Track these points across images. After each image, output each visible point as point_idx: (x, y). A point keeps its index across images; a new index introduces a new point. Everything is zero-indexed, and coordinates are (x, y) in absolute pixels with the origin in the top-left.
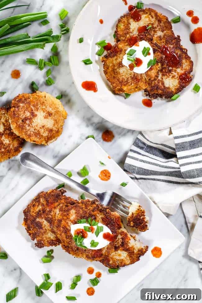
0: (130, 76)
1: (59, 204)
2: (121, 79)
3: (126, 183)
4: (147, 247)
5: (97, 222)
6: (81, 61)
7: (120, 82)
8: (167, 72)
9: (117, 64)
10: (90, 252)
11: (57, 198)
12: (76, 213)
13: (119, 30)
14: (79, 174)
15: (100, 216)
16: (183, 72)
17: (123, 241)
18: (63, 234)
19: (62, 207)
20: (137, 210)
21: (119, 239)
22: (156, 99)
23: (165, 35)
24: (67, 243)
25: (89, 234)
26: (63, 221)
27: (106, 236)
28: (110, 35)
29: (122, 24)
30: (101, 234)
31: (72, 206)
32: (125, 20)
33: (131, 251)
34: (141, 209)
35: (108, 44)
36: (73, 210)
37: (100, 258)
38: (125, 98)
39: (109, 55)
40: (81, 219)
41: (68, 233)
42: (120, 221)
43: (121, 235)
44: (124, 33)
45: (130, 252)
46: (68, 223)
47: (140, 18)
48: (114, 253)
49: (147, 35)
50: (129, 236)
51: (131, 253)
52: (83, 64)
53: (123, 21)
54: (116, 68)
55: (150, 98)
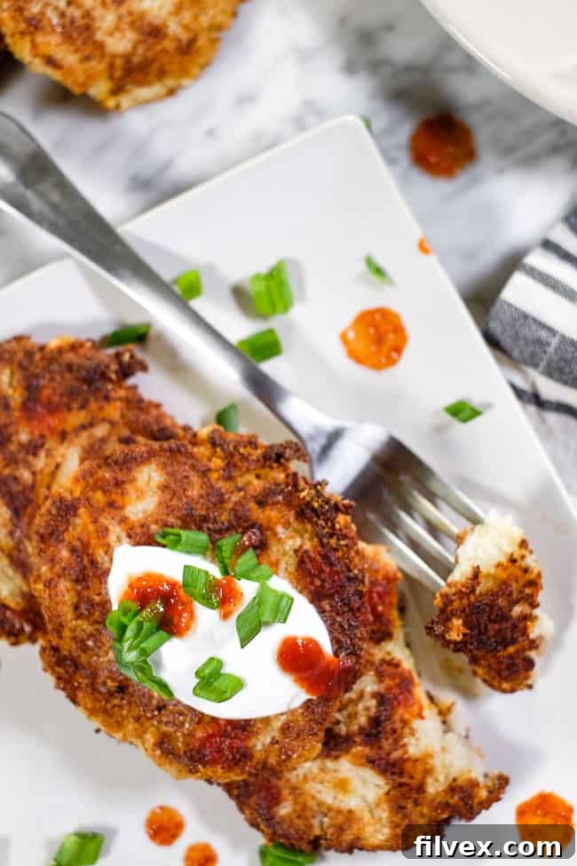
1: (91, 424)
3: (480, 409)
4: (503, 782)
5: (265, 568)
10: (182, 724)
11: (85, 387)
12: (164, 488)
14: (242, 297)
15: (290, 540)
17: (379, 711)
18: (64, 585)
19: (103, 440)
20: (504, 560)
21: (361, 696)
24: (74, 638)
25: (205, 617)
26: (82, 511)
27: (296, 658)
30: (270, 639)
31: (156, 445)
33: (412, 777)
34: (524, 564)
36: (153, 466)
37: (230, 769)
40: (185, 526)
41: (92, 583)
42: (395, 600)
43: (380, 676)
45: (401, 785)
46: (107, 529)
48: (310, 767)
50: (420, 692)
51: (404, 789)
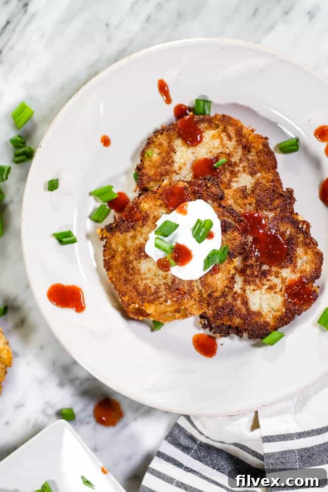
0: (164, 281)
2: (141, 287)
6: (51, 236)
7: (139, 294)
8: (256, 276)
9: (134, 249)
13: (147, 163)
16: (295, 277)
22: (226, 336)
23: (257, 184)
28: (126, 173)
29: (155, 149)
32: (163, 139)
35: (120, 194)
38: (152, 330)
39: (117, 226)
44: (158, 173)
47: (199, 139)
49: (209, 185)
52: (55, 241)
53: (157, 143)
54: (131, 258)
55: (211, 334)
